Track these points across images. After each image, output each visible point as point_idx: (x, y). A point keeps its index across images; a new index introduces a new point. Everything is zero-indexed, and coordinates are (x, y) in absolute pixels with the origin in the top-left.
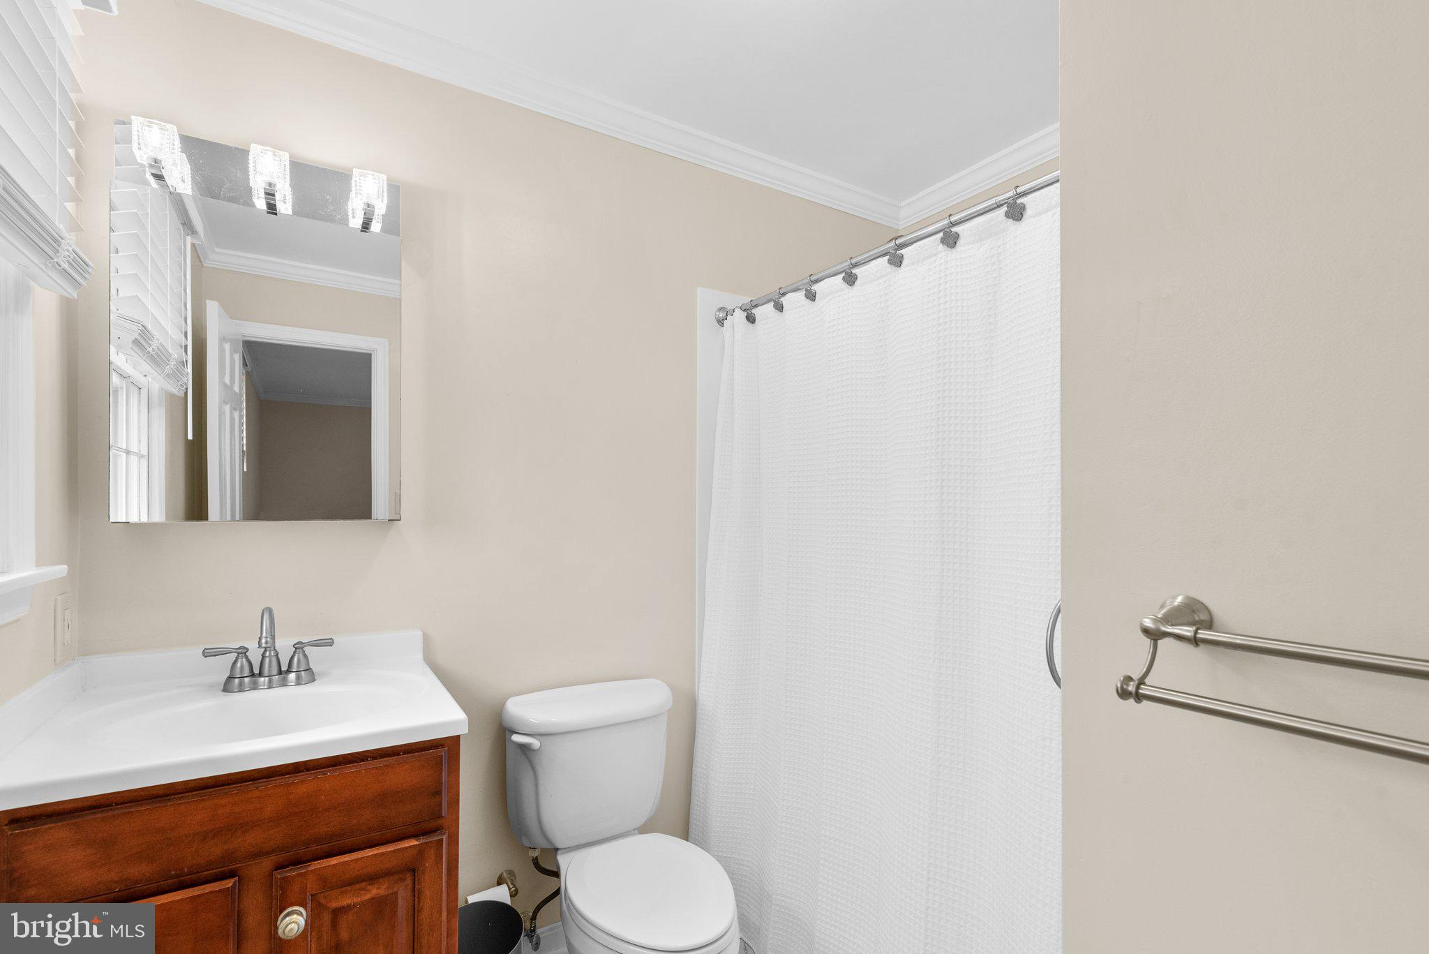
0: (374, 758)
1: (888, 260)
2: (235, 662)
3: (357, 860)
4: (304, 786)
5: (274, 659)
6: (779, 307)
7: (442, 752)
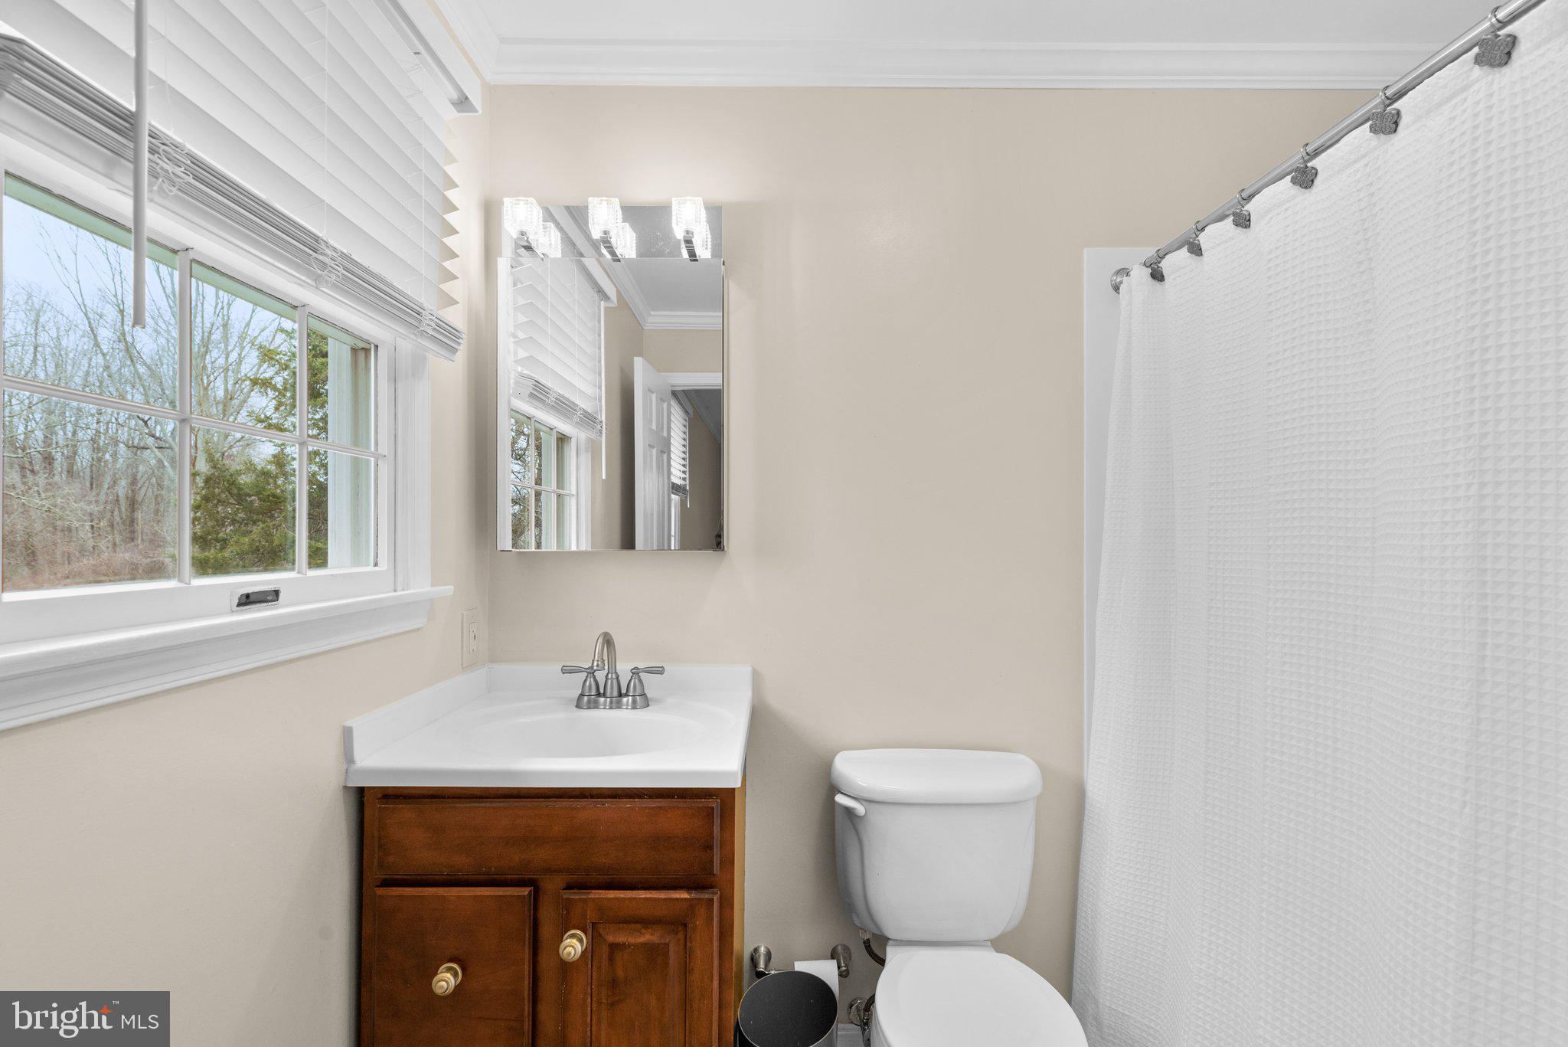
0: (651, 797)
1: (1371, 127)
2: (585, 681)
3: (631, 899)
4: (587, 811)
5: (615, 682)
6: (1196, 250)
7: (714, 803)
